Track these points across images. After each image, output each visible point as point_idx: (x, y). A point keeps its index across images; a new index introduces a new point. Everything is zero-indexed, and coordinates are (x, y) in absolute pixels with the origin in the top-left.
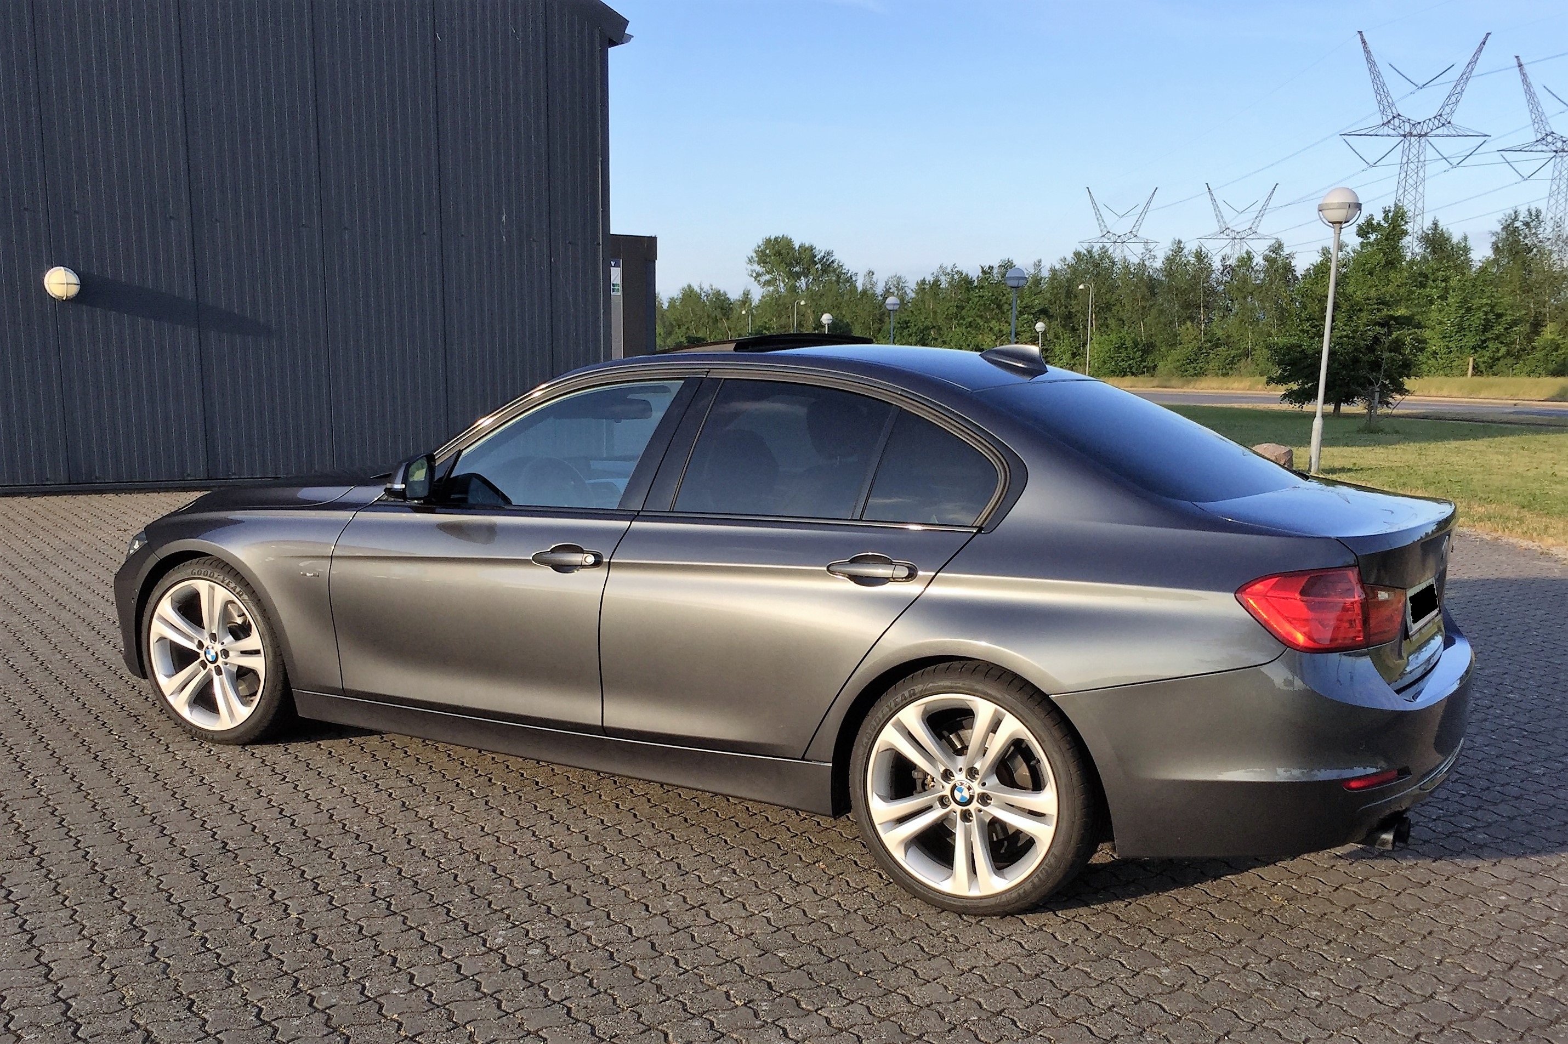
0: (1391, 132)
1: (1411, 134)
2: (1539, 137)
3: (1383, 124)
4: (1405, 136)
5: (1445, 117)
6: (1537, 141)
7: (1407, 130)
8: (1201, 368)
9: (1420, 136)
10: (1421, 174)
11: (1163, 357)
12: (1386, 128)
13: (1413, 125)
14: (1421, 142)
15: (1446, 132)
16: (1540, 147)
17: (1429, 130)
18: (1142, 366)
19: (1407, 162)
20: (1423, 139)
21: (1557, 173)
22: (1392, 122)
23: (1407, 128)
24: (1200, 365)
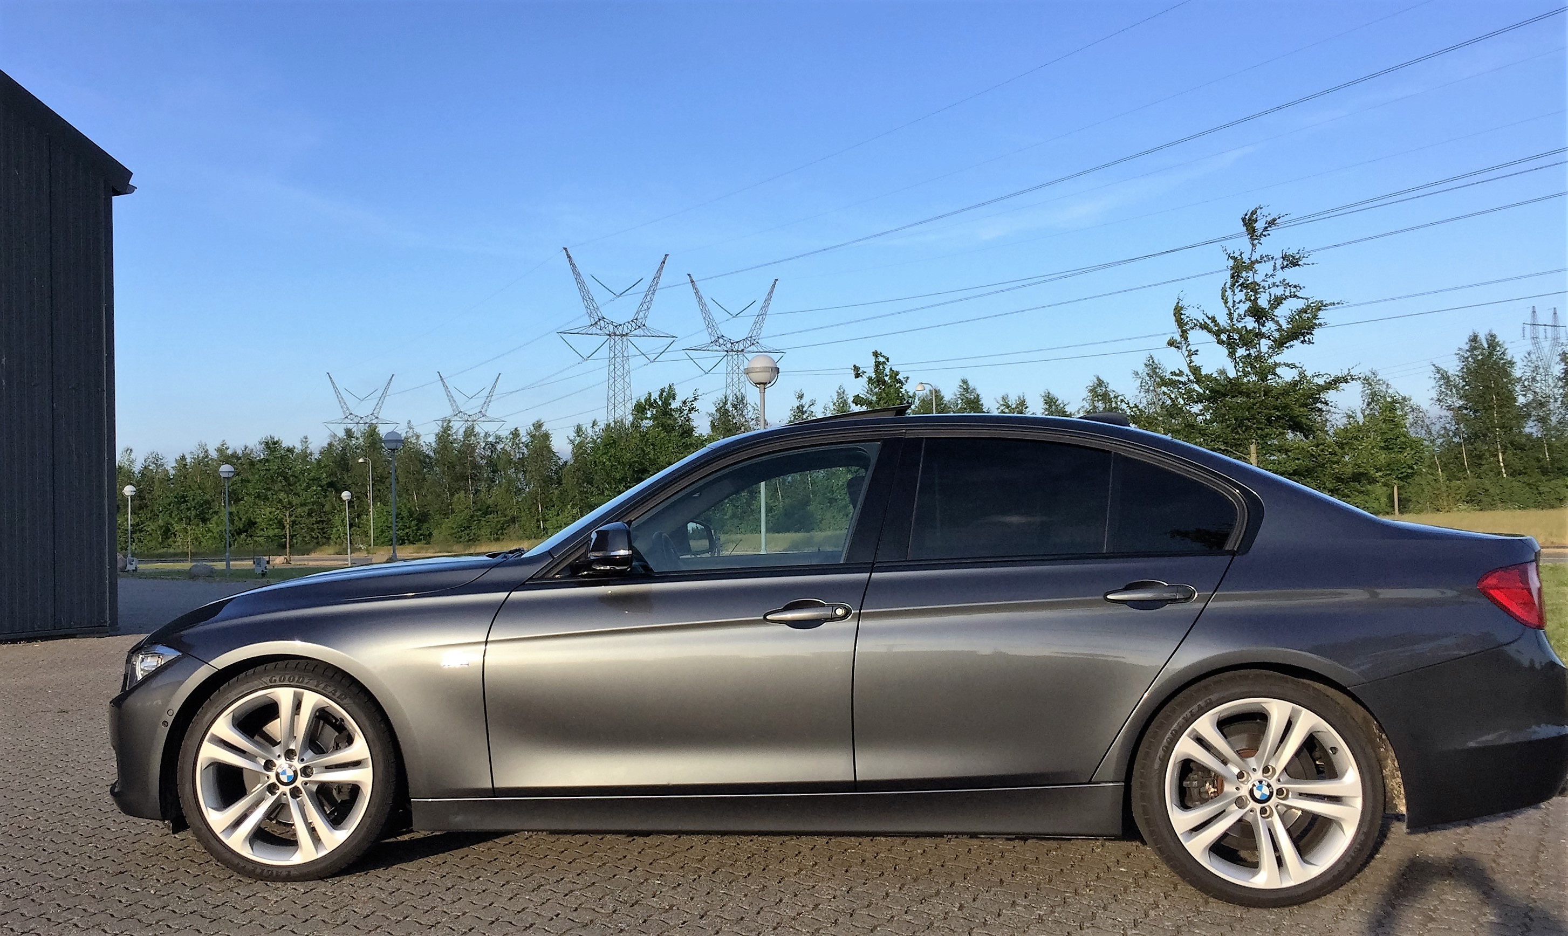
0: (599, 332)
1: (615, 334)
2: (713, 339)
3: (592, 325)
4: (609, 335)
5: (641, 321)
6: (712, 342)
7: (612, 330)
8: (474, 534)
9: (622, 335)
10: (626, 367)
11: (438, 525)
12: (594, 328)
13: (616, 327)
14: (624, 340)
15: (642, 333)
16: (715, 348)
17: (629, 331)
18: (418, 534)
19: (614, 357)
20: (625, 338)
21: (729, 369)
22: (599, 323)
23: (611, 328)
24: (473, 531)
